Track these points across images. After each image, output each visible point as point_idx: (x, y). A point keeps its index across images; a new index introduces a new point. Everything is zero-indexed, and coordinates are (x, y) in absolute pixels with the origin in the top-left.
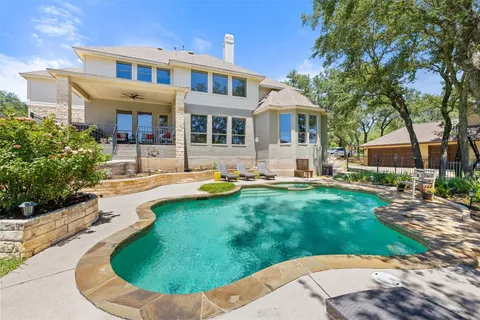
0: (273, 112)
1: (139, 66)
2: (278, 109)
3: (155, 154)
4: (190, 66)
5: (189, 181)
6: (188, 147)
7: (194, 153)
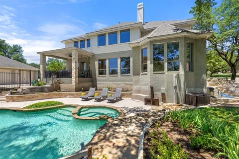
0: (136, 49)
1: (81, 41)
5: (71, 97)
6: (97, 77)
7: (100, 81)
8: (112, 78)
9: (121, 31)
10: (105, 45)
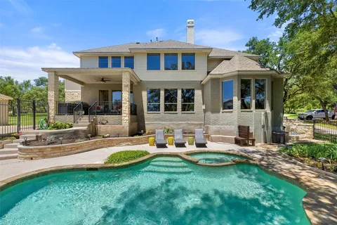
0: (215, 81)
1: (113, 57)
2: (220, 76)
3: (104, 122)
4: (145, 51)
5: (128, 145)
6: (145, 114)
7: (149, 119)
8: (169, 115)
9: (183, 54)
10: (159, 69)
